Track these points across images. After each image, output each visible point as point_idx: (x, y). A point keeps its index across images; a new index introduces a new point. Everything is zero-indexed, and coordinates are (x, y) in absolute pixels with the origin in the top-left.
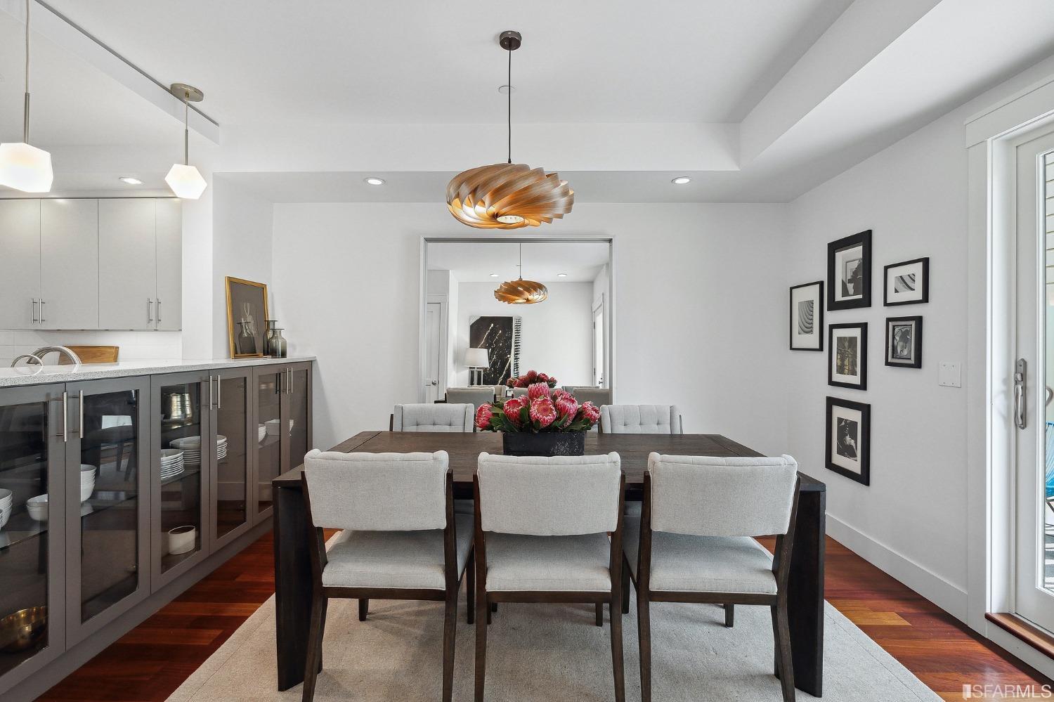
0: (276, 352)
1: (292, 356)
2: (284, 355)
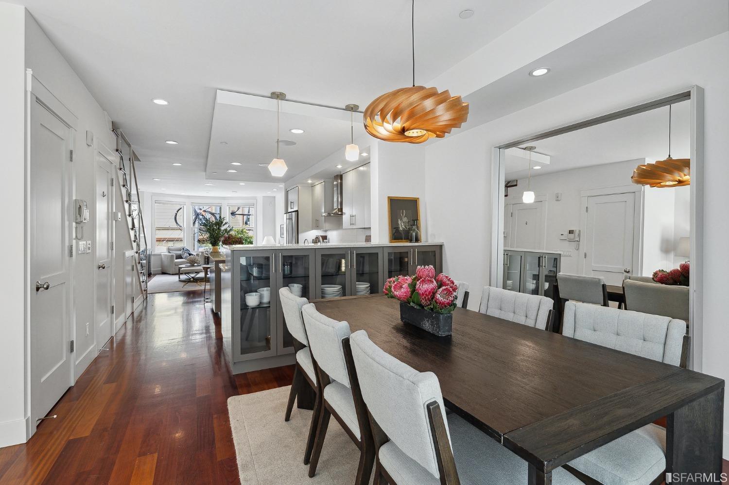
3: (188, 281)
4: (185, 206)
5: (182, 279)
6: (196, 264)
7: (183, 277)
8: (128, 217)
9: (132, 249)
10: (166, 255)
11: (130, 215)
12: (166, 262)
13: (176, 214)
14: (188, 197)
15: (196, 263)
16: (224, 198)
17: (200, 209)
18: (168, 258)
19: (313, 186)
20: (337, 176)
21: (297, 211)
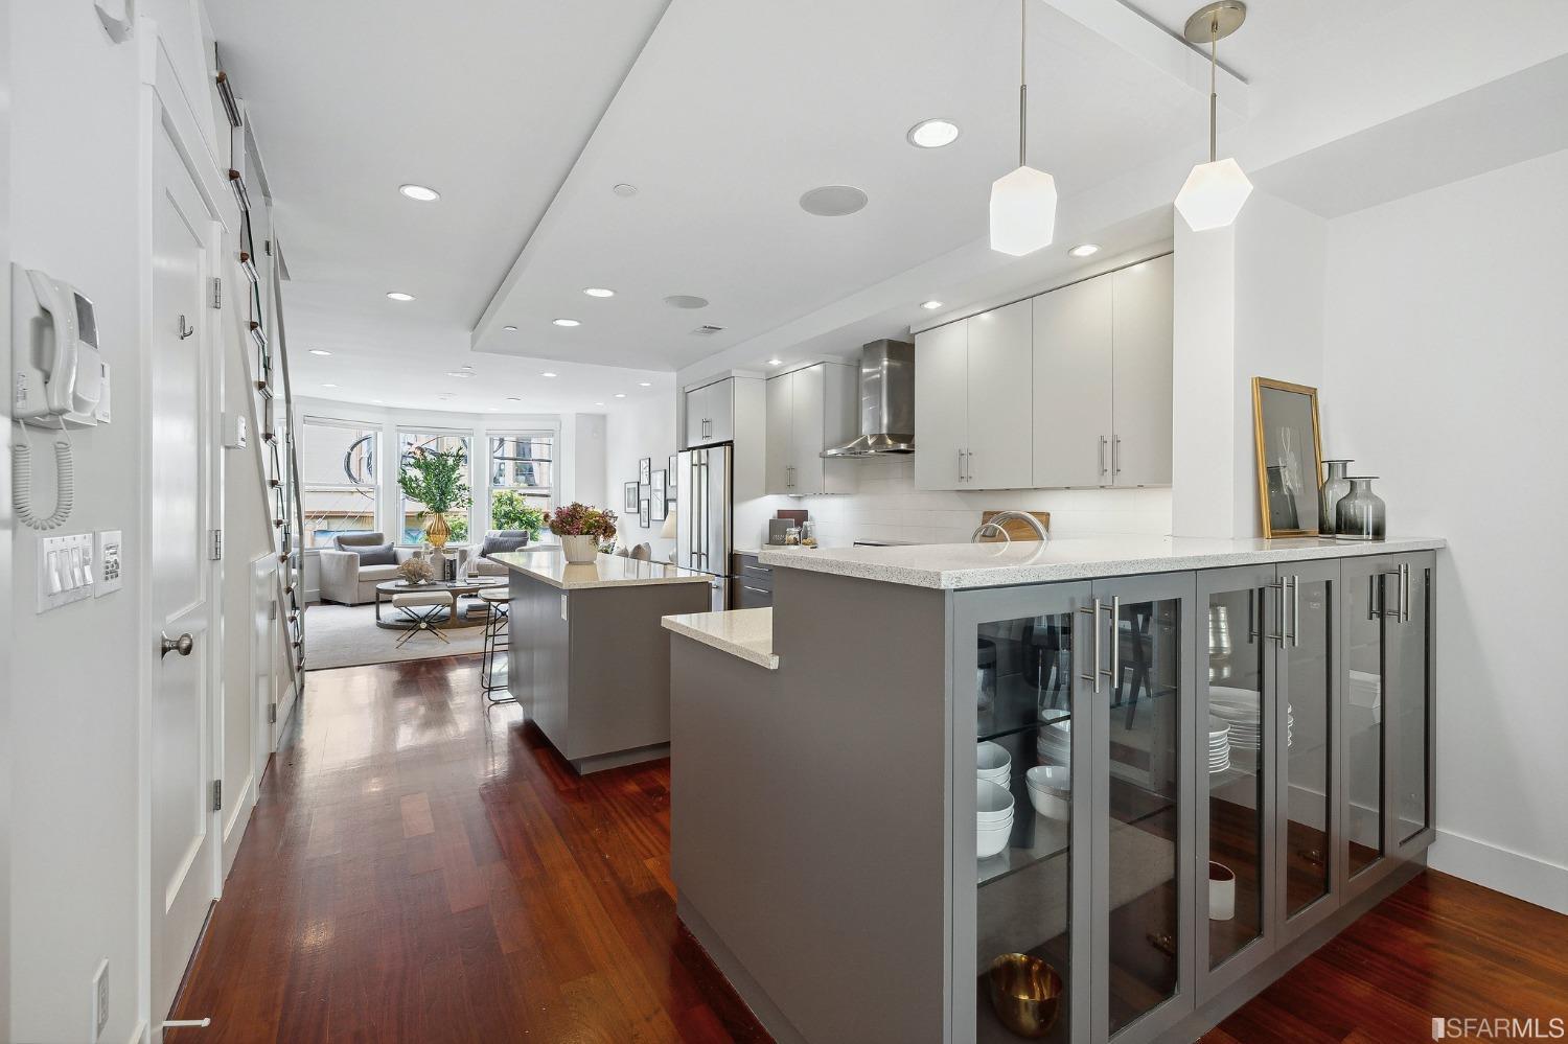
0: (1362, 529)
1: (1395, 538)
2: (1379, 533)
3: (410, 625)
4: (380, 434)
5: (388, 622)
6: (423, 582)
7: (389, 613)
8: (262, 441)
9: (272, 549)
10: (333, 555)
11: (268, 436)
12: (333, 572)
13: (350, 454)
14: (389, 410)
15: (423, 577)
16: (478, 416)
17: (409, 444)
18: (337, 564)
19: (772, 378)
20: (877, 344)
21: (730, 443)
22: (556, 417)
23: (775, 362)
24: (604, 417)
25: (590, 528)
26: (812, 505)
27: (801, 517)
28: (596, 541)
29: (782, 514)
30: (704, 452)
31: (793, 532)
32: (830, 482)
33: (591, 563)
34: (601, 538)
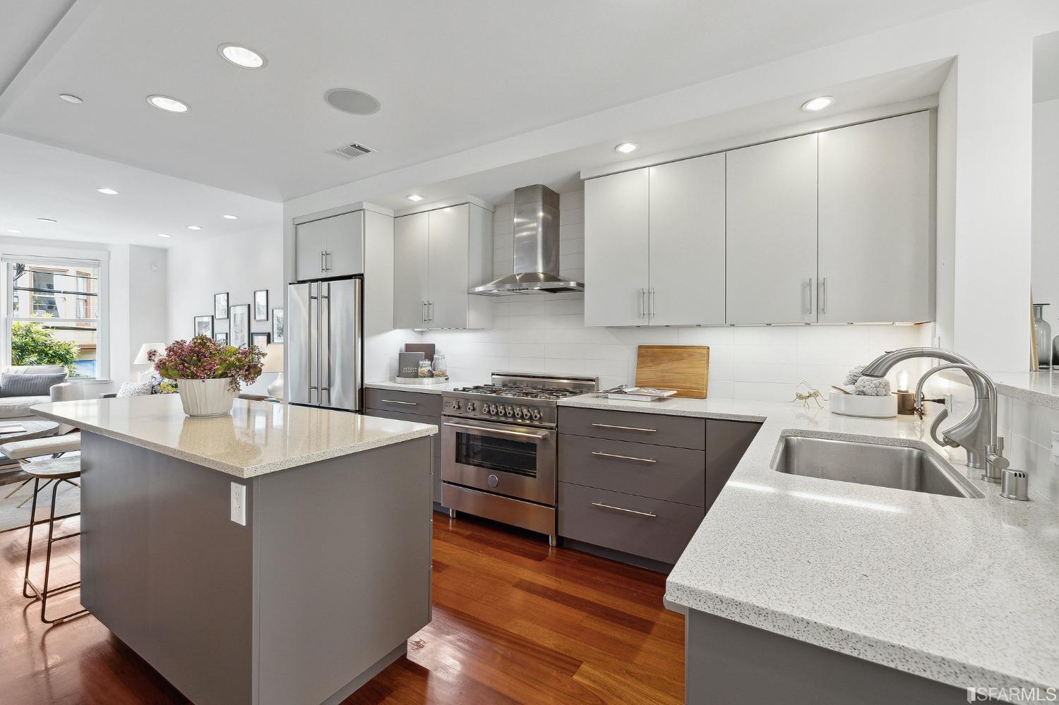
19: (402, 216)
20: (534, 187)
21: (361, 277)
22: (102, 247)
23: (415, 198)
24: (164, 252)
25: (228, 368)
26: (437, 339)
27: (429, 351)
28: (234, 385)
29: (409, 347)
30: (325, 284)
31: (425, 366)
32: (472, 317)
33: (226, 415)
34: (242, 384)
